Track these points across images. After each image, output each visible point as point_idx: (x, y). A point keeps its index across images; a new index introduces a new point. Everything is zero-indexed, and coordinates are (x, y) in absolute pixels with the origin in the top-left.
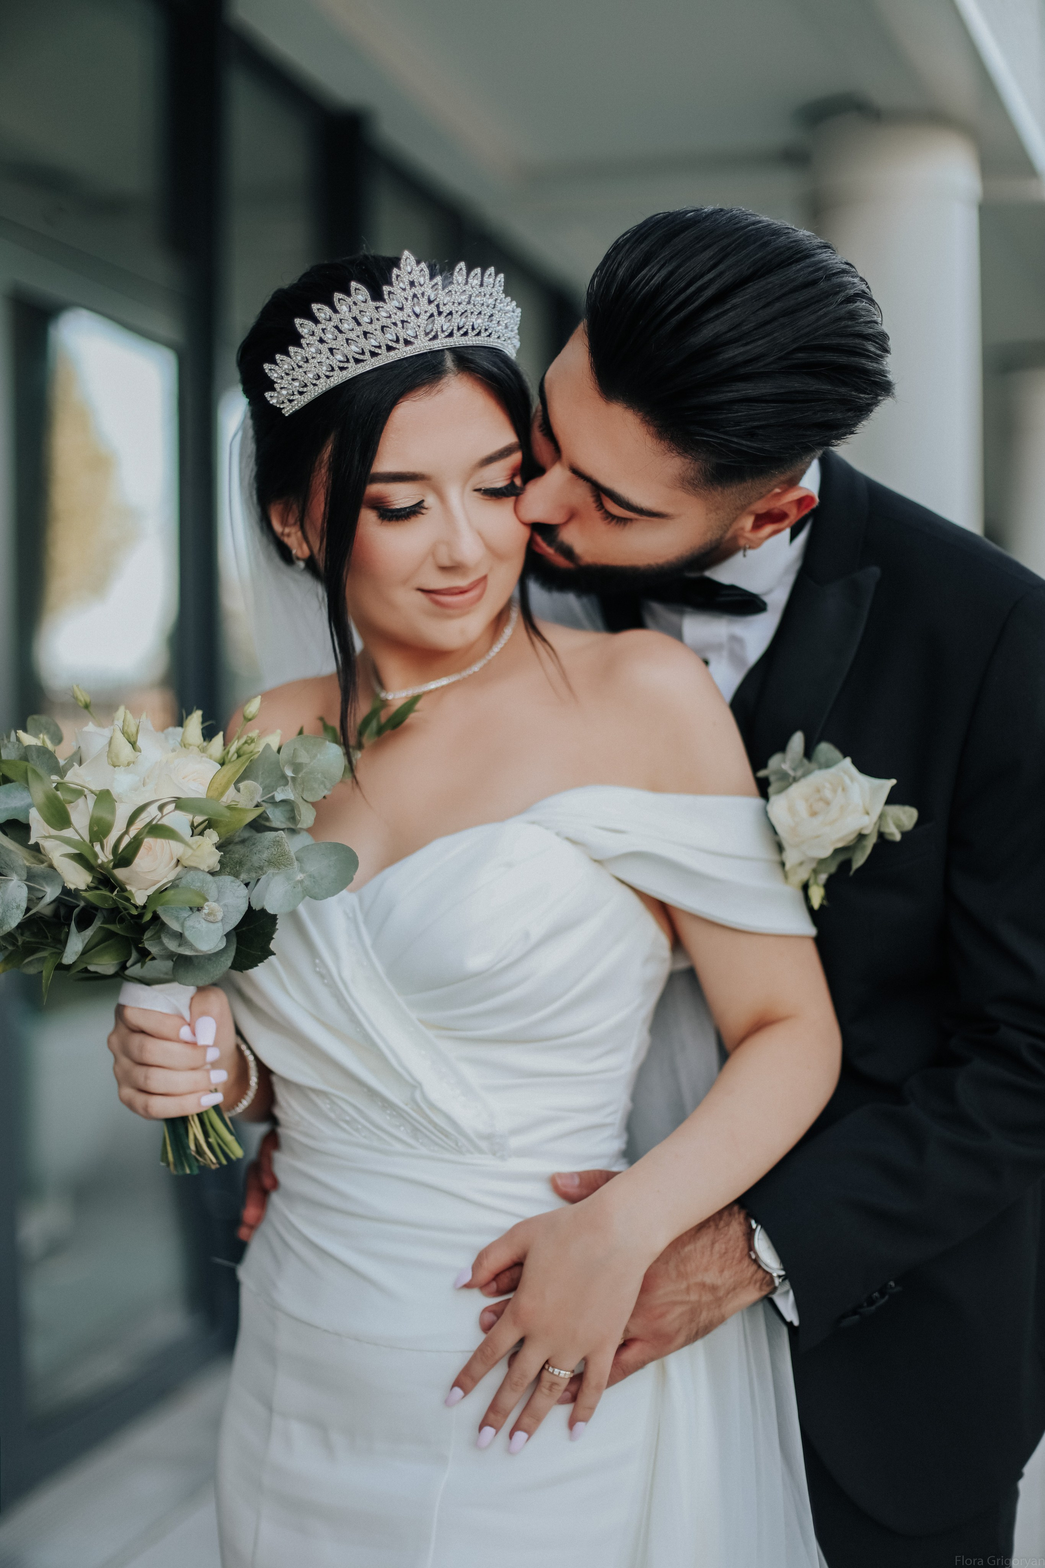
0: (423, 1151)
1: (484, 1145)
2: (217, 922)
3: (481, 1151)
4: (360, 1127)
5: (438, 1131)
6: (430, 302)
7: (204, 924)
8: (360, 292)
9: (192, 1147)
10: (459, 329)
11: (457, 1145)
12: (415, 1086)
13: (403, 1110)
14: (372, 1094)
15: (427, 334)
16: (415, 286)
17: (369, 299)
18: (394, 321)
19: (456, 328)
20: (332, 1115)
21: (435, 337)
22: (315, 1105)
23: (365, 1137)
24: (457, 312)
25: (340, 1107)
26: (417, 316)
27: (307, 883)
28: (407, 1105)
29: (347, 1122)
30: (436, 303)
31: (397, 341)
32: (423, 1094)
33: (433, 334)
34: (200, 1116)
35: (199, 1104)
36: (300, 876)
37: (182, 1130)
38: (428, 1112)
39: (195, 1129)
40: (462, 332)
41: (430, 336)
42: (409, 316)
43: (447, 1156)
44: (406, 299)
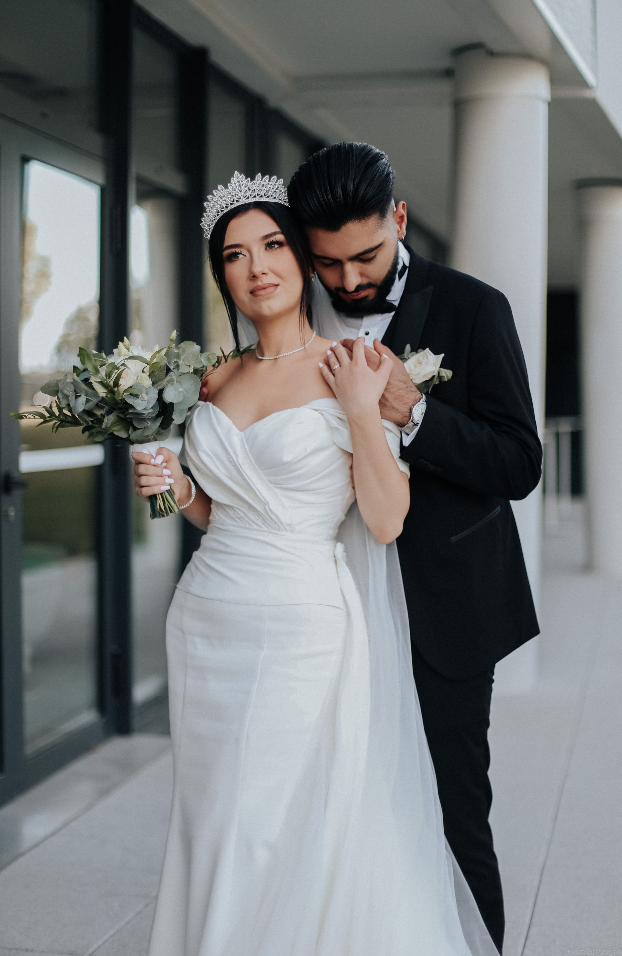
0: (266, 529)
1: (288, 528)
2: (145, 401)
3: (287, 531)
4: (243, 520)
5: (272, 521)
6: (245, 187)
7: (140, 401)
8: (220, 187)
9: (158, 507)
10: (258, 195)
11: (279, 527)
12: (265, 504)
13: (262, 514)
14: (250, 506)
15: (244, 197)
16: (240, 182)
17: (224, 189)
18: (232, 195)
19: (256, 195)
20: (234, 516)
21: (248, 198)
22: (228, 512)
23: (244, 524)
24: (257, 189)
25: (238, 513)
26: (241, 192)
27: (184, 392)
28: (262, 511)
29: (239, 518)
30: (248, 186)
31: (234, 201)
32: (269, 506)
33: (247, 197)
34: (161, 494)
35: (160, 489)
36: (181, 389)
37: (154, 501)
38: (271, 514)
39: (160, 502)
40: (259, 196)
41: (246, 198)
42: (238, 192)
43: (275, 532)
44: (237, 187)
